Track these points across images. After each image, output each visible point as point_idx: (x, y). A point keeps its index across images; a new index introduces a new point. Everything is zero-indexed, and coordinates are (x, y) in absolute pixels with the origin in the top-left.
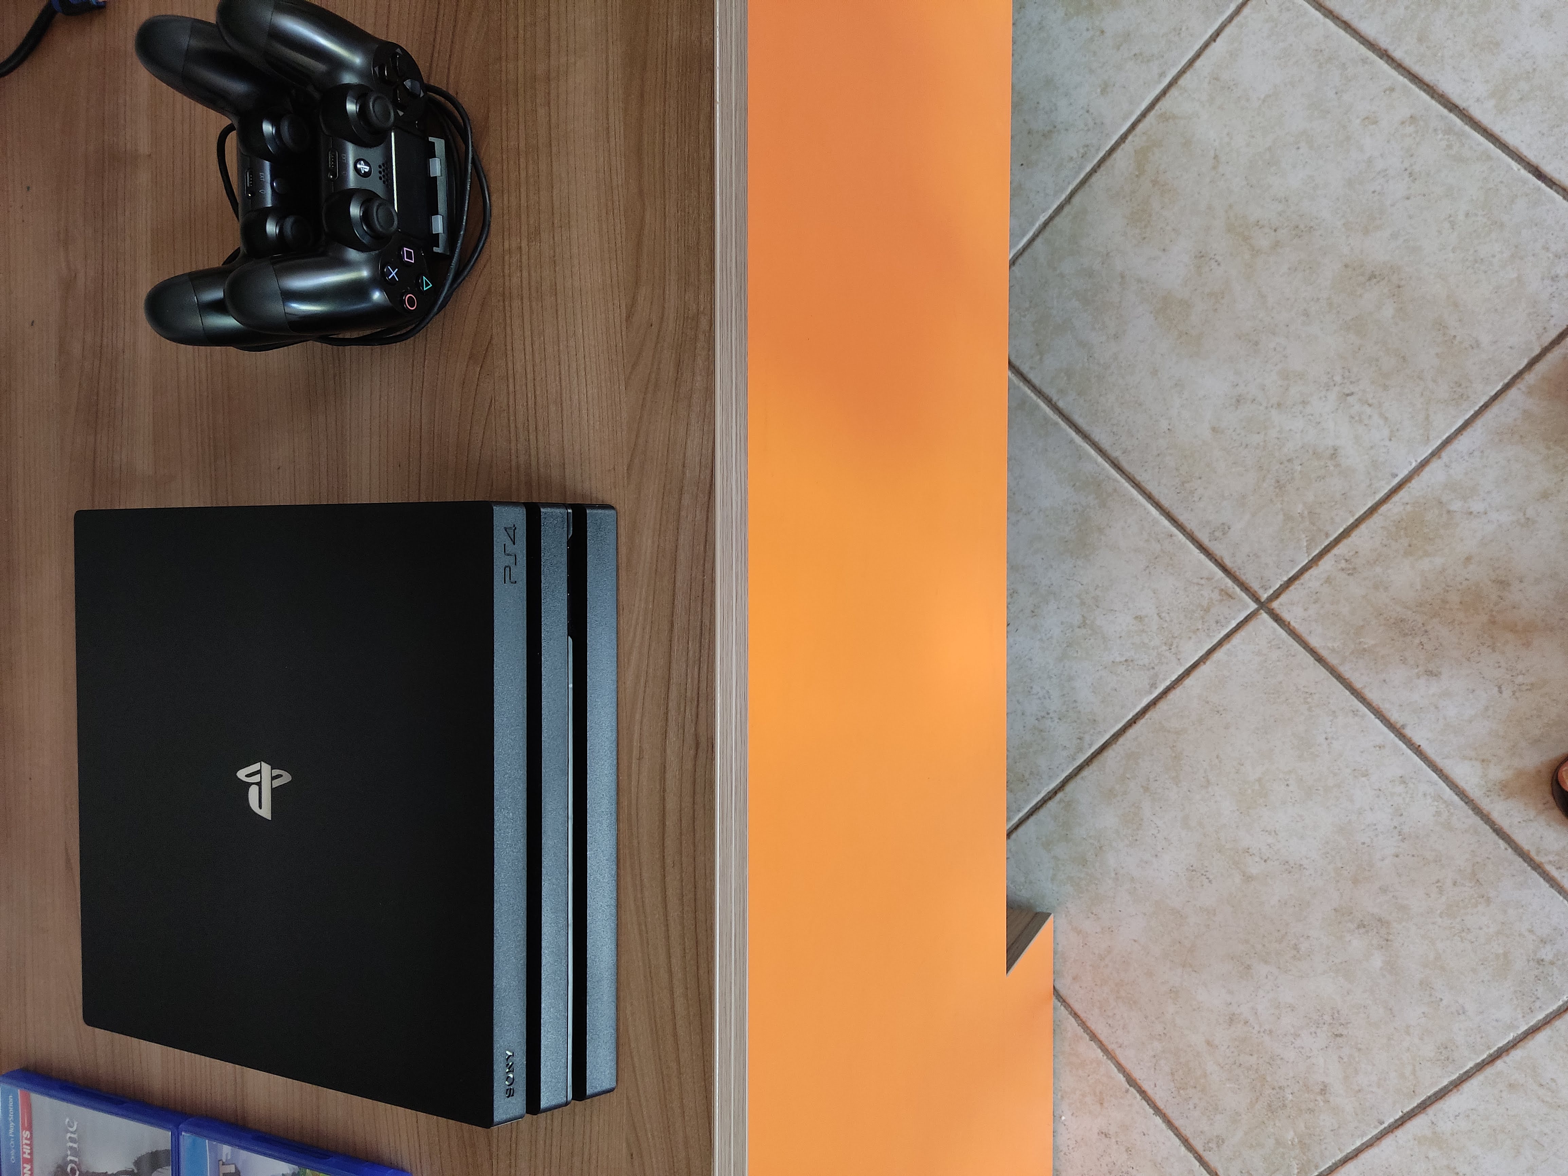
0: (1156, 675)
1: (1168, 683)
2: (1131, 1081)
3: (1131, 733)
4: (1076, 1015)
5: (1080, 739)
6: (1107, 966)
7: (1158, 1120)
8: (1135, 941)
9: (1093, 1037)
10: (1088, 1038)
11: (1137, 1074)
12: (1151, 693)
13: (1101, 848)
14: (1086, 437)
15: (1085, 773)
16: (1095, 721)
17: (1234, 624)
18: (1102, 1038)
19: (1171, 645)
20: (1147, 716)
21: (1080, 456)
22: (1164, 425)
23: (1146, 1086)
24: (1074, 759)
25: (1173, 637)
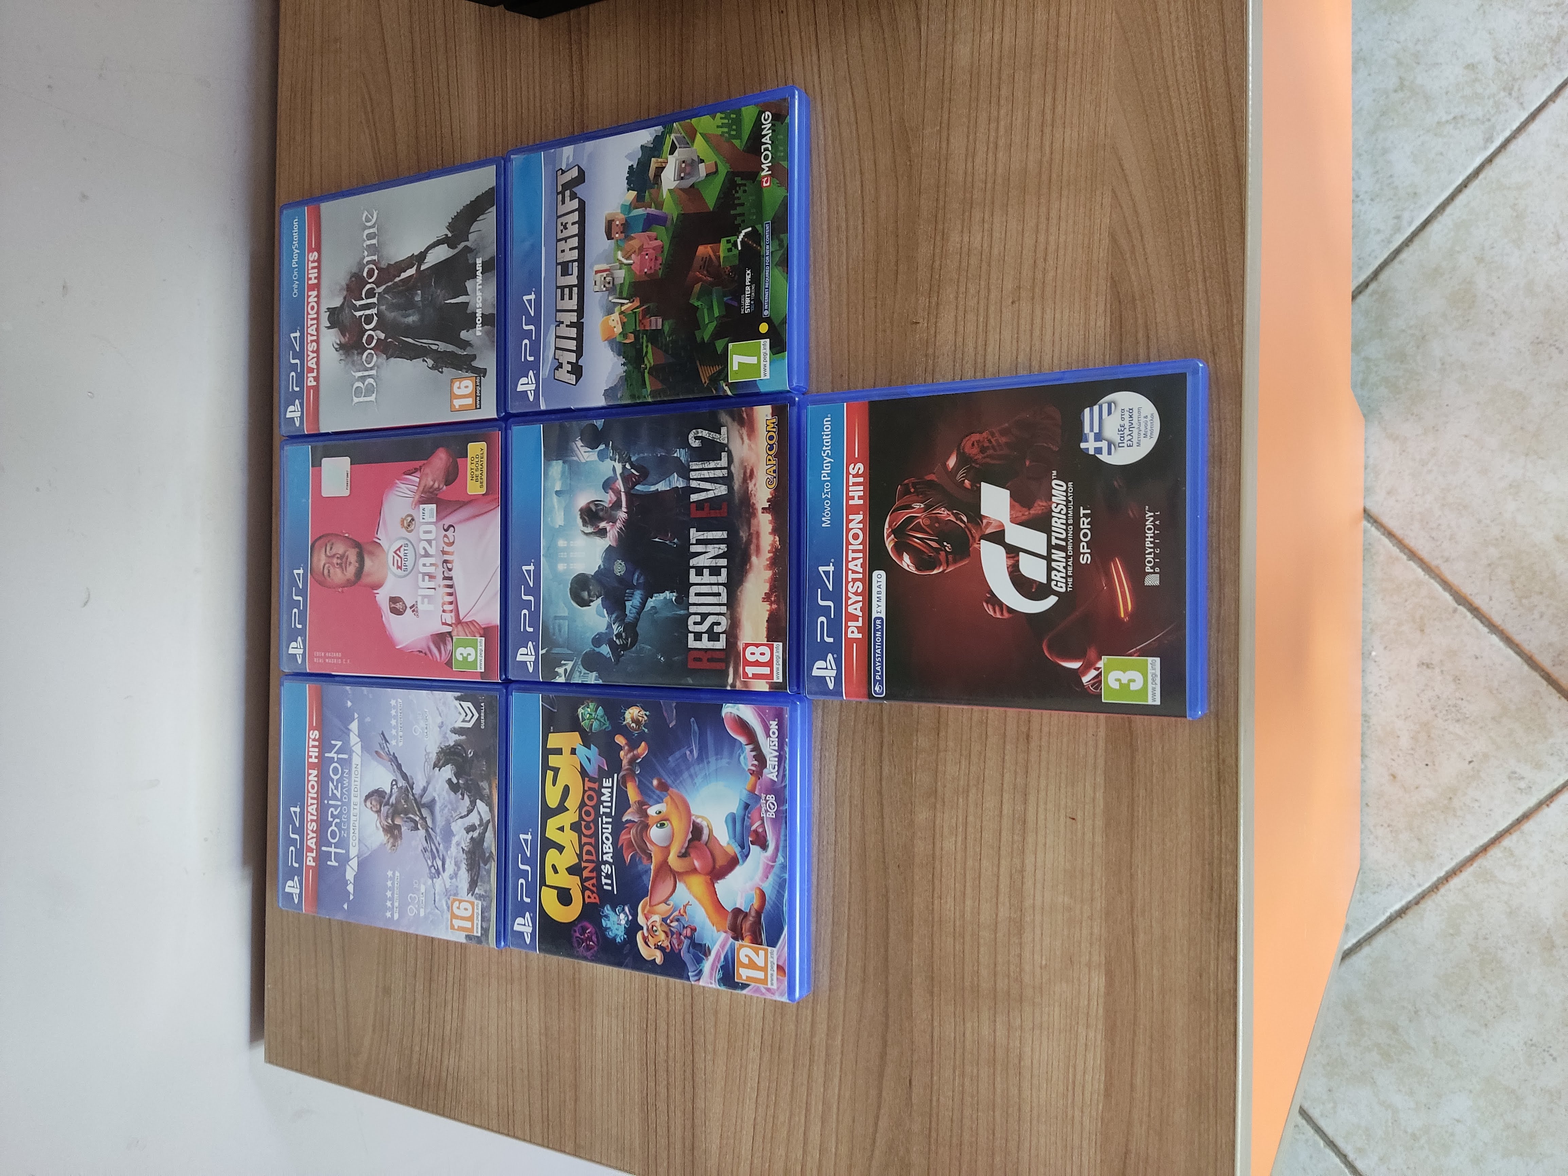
0: (1493, 127)
1: (1507, 133)
2: (1461, 599)
3: (1461, 199)
4: (1390, 535)
6: (1430, 471)
7: (1495, 639)
8: (1466, 436)
9: (1412, 555)
10: (1405, 557)
11: (1468, 589)
12: (1485, 148)
13: (1423, 337)
15: (1404, 255)
16: (1415, 193)
18: (1424, 554)
19: (1512, 89)
20: (1481, 176)
23: (1479, 601)
24: (1390, 242)
25: (1514, 79)
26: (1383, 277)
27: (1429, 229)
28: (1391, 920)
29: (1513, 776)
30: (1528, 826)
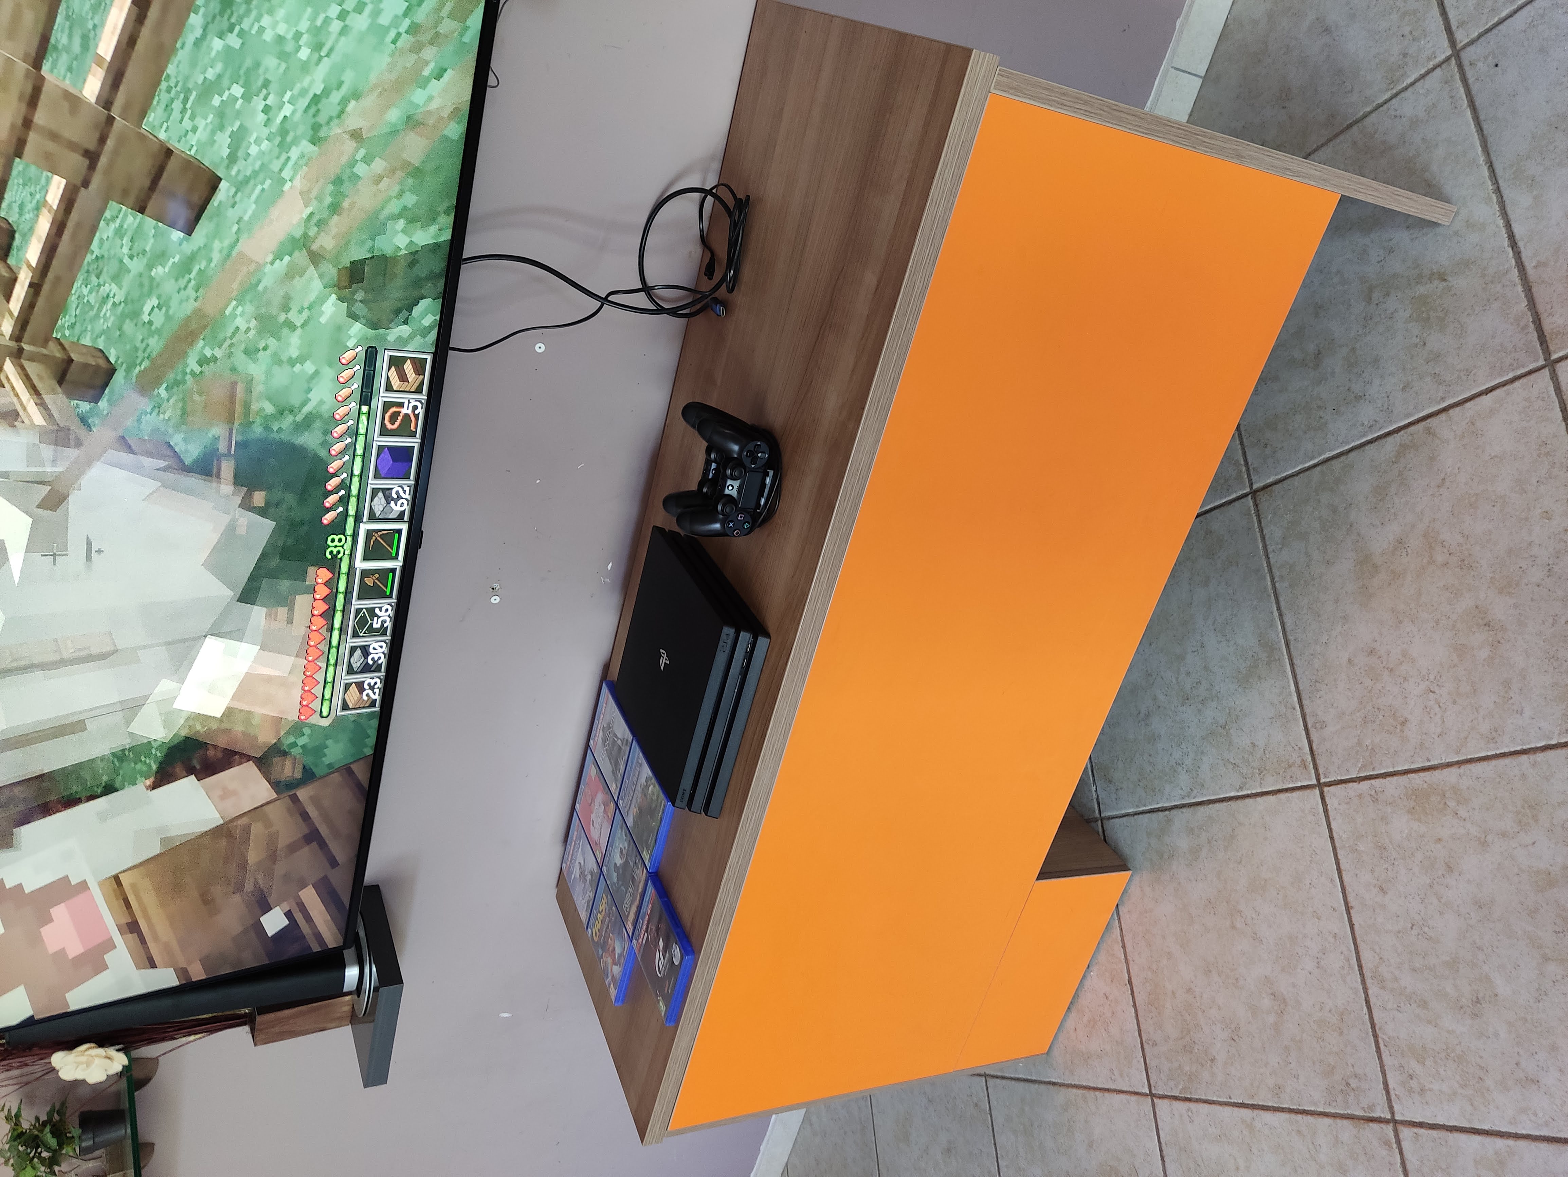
0: (1246, 783)
1: (1249, 792)
2: (1130, 982)
3: (1217, 806)
4: (1121, 930)
5: (1192, 790)
6: (1146, 917)
7: (1133, 1010)
8: (1165, 916)
9: (1124, 947)
11: (1133, 980)
12: (1237, 792)
13: (1173, 856)
14: (1281, 615)
15: (1184, 810)
16: (1203, 785)
17: (1299, 784)
19: (1262, 772)
20: (1229, 803)
21: (1272, 625)
22: (1324, 639)
23: (1136, 990)
24: (1182, 798)
25: (1265, 769)
26: (1174, 812)
27: (1199, 807)
28: (1050, 1083)
29: (1111, 1070)
30: (1106, 1094)
